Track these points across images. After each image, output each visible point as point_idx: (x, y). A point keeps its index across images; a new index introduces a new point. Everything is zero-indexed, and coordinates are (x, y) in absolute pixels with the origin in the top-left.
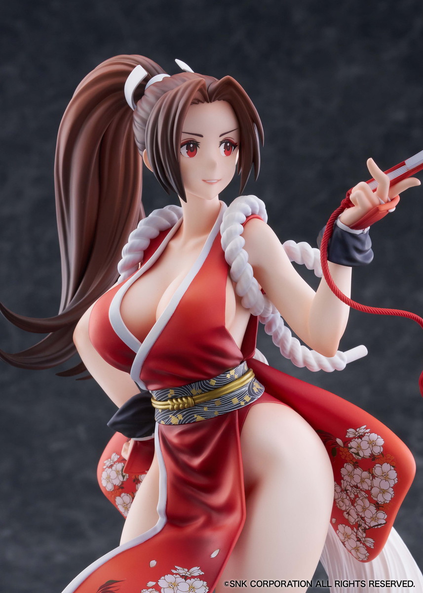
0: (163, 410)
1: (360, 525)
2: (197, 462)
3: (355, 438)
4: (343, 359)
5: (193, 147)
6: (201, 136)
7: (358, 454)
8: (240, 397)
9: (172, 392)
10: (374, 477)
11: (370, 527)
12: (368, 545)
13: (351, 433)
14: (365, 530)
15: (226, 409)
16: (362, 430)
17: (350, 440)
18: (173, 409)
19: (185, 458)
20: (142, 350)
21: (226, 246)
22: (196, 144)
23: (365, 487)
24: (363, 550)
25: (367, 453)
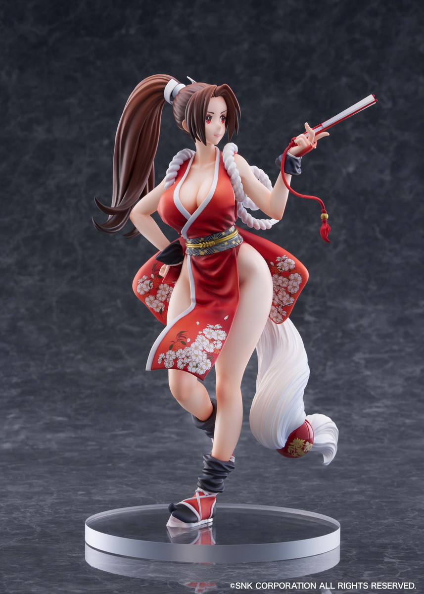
0: (195, 248)
1: (280, 305)
2: (214, 273)
3: (280, 261)
4: (271, 223)
5: (209, 118)
6: (213, 113)
7: (281, 269)
8: (236, 240)
9: (202, 239)
10: (289, 280)
11: (285, 306)
12: (283, 315)
13: (278, 259)
14: (282, 307)
15: (230, 246)
16: (284, 257)
17: (278, 262)
18: (203, 247)
19: (207, 272)
20: (191, 218)
21: (227, 168)
22: (211, 117)
23: (285, 285)
24: (280, 318)
25: (287, 269)
